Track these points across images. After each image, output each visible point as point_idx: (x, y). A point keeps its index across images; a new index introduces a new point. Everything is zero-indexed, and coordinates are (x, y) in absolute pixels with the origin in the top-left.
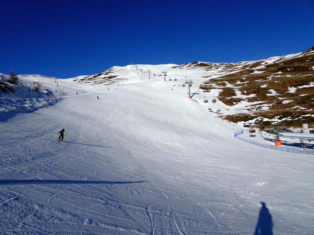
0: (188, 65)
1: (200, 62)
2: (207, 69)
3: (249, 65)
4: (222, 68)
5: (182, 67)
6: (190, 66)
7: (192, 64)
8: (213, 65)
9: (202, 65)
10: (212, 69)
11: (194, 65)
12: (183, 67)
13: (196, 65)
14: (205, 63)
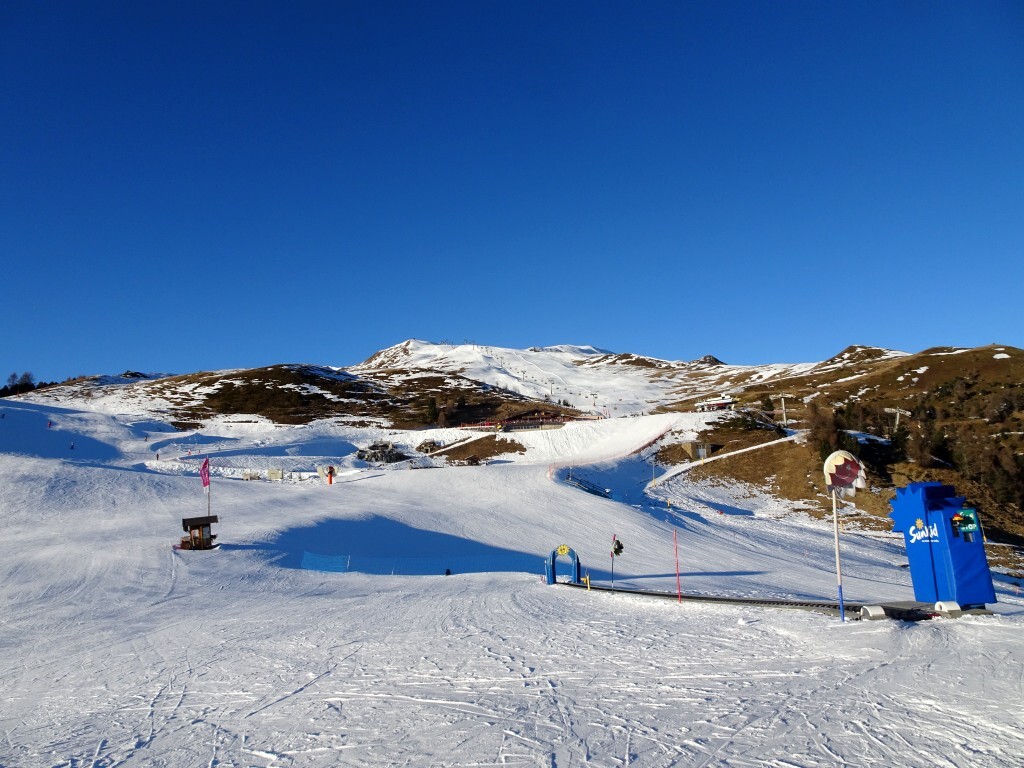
0: (611, 361)
1: (635, 357)
2: (652, 376)
3: (731, 376)
4: (682, 376)
5: (596, 364)
6: (614, 363)
7: (619, 359)
8: (664, 366)
9: (641, 363)
10: (661, 378)
11: (624, 361)
12: (599, 364)
13: (628, 363)
14: (647, 358)
